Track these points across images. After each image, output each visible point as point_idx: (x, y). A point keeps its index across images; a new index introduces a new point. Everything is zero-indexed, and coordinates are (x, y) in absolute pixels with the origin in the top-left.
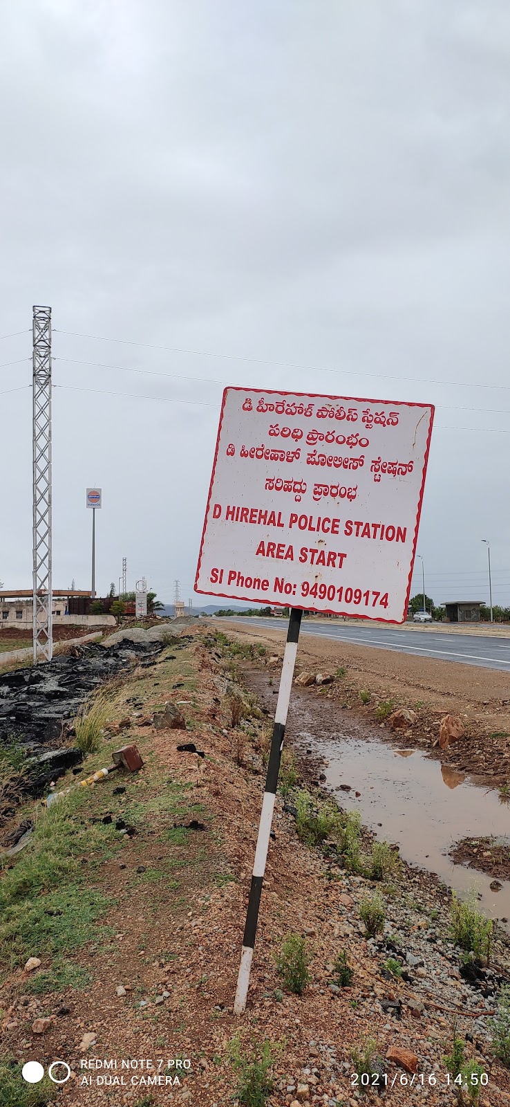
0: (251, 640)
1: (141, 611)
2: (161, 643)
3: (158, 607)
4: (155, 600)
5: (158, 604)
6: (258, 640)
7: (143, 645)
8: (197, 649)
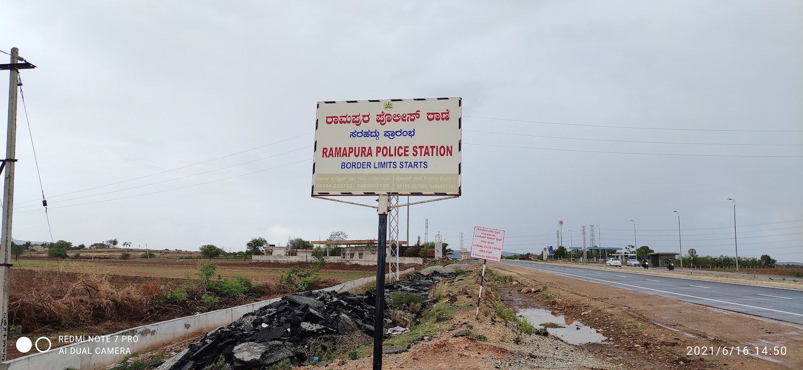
0: (507, 274)
1: (438, 255)
2: (455, 274)
3: (449, 253)
4: (447, 248)
5: (449, 250)
6: (511, 274)
7: (445, 274)
8: (474, 276)
